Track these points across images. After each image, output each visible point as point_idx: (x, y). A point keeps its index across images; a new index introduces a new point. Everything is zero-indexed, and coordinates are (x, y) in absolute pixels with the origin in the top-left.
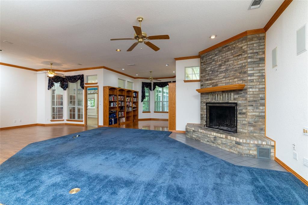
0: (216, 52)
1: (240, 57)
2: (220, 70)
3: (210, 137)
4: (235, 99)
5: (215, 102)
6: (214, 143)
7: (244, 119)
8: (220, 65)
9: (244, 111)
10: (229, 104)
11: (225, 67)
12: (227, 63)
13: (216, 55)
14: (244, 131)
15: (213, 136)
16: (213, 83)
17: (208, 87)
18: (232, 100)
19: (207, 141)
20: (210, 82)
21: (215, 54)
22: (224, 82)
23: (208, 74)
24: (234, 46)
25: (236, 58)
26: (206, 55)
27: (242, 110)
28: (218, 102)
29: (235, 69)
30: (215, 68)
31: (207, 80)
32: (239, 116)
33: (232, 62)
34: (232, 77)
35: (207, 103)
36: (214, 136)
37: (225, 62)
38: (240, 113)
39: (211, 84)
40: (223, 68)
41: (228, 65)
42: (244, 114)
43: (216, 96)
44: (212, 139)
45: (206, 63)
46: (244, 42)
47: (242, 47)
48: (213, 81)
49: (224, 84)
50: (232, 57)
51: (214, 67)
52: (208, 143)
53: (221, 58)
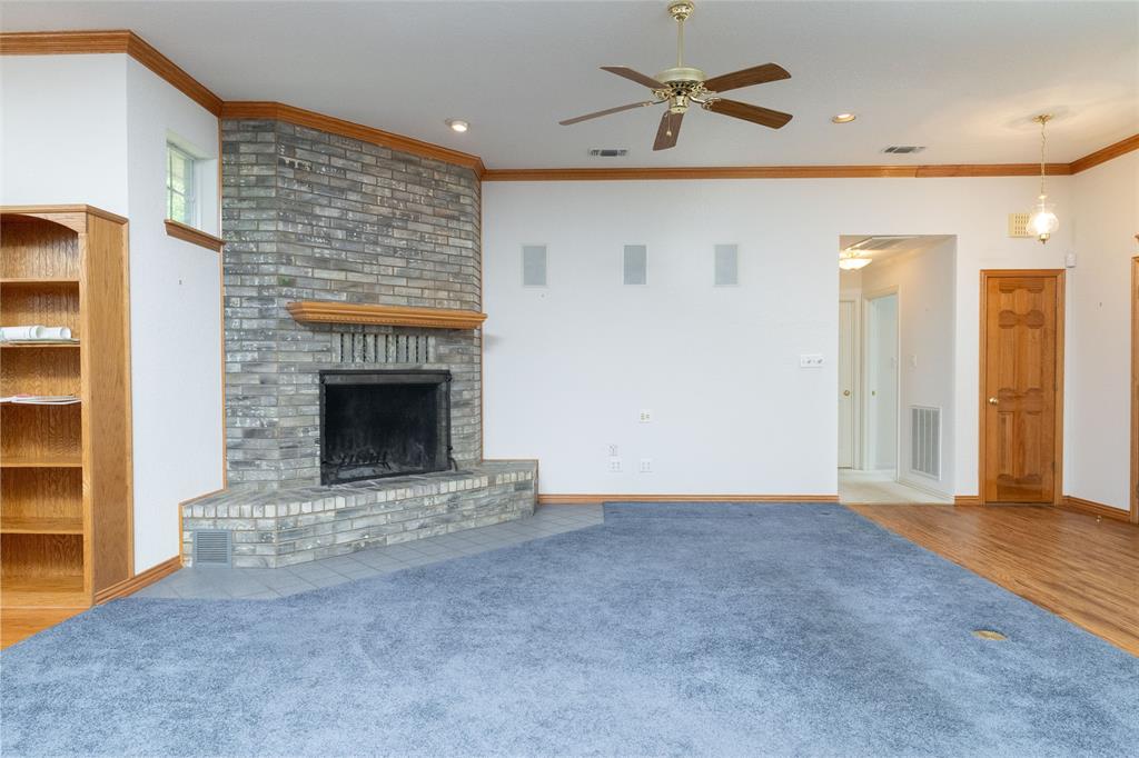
0: (368, 159)
1: (453, 224)
2: (387, 241)
3: (434, 507)
4: (440, 359)
5: (366, 368)
6: (448, 521)
7: (465, 420)
8: (386, 223)
9: (466, 395)
10: (423, 376)
11: (405, 235)
12: (411, 226)
13: (365, 169)
14: (467, 457)
15: (445, 499)
16: (355, 284)
17: (329, 297)
18: (431, 359)
19: (422, 527)
20: (341, 276)
21: (363, 165)
22: (404, 291)
23: (328, 238)
24: (437, 177)
25: (443, 221)
26: (314, 142)
27: (460, 392)
28: (378, 367)
29: (441, 257)
30: (364, 223)
31: (322, 263)
32: (454, 413)
33: (429, 228)
34: (431, 283)
35: (323, 374)
36: (449, 496)
37: (405, 218)
38: (458, 405)
39: (343, 286)
40: (398, 237)
41: (415, 231)
42: (467, 404)
43: (370, 340)
44: (442, 510)
45: (311, 178)
46: (463, 182)
47: (458, 196)
48: (352, 277)
49: (403, 301)
50: (429, 210)
51: (359, 216)
52: (425, 533)
53: (387, 193)
